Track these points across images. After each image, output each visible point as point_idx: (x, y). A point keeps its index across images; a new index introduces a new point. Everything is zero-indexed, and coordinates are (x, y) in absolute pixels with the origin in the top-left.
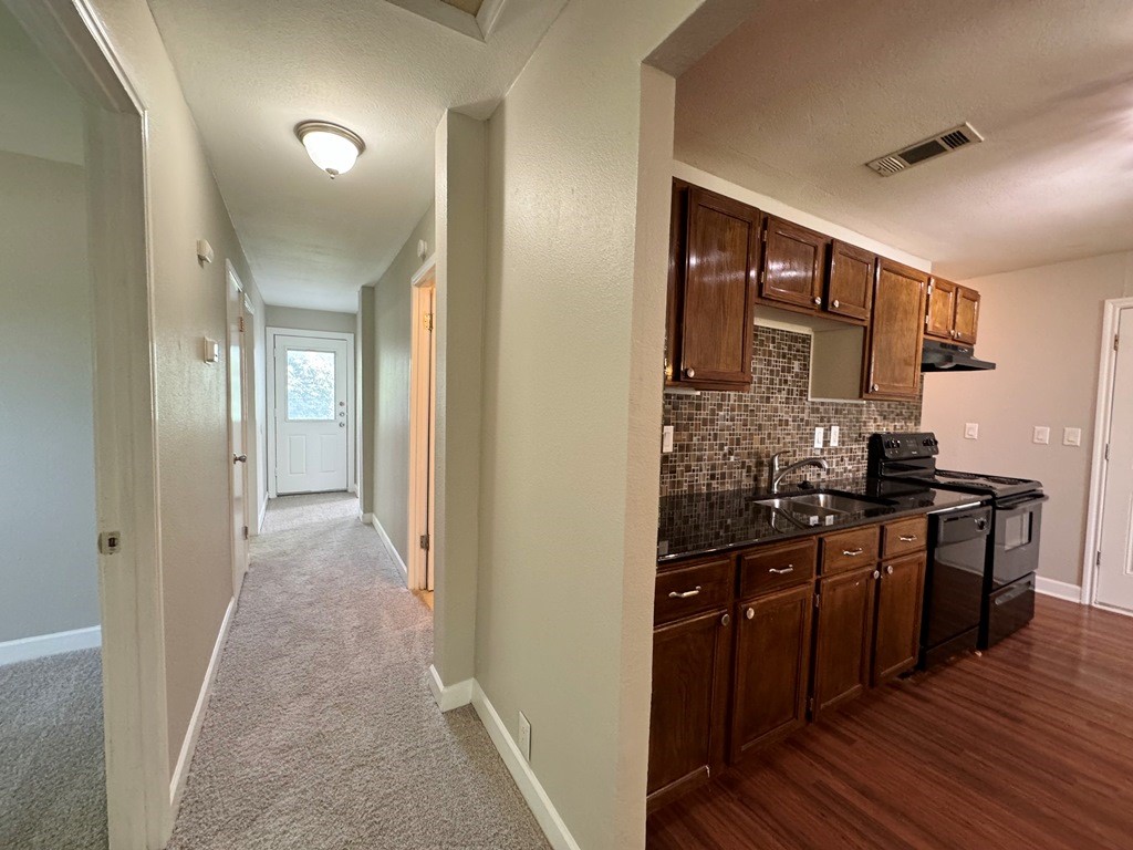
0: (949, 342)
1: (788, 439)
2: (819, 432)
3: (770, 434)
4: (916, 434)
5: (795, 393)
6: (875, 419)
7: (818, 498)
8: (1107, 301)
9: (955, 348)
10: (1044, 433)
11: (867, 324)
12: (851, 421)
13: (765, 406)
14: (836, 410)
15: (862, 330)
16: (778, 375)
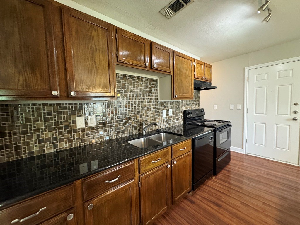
0: (203, 80)
1: (152, 115)
2: (164, 112)
3: (144, 114)
4: (199, 109)
5: (153, 99)
6: (185, 106)
7: (161, 135)
8: (245, 68)
9: (205, 82)
10: (232, 106)
11: (172, 74)
12: (176, 107)
13: (140, 105)
14: (170, 104)
15: (171, 76)
16: (145, 93)
